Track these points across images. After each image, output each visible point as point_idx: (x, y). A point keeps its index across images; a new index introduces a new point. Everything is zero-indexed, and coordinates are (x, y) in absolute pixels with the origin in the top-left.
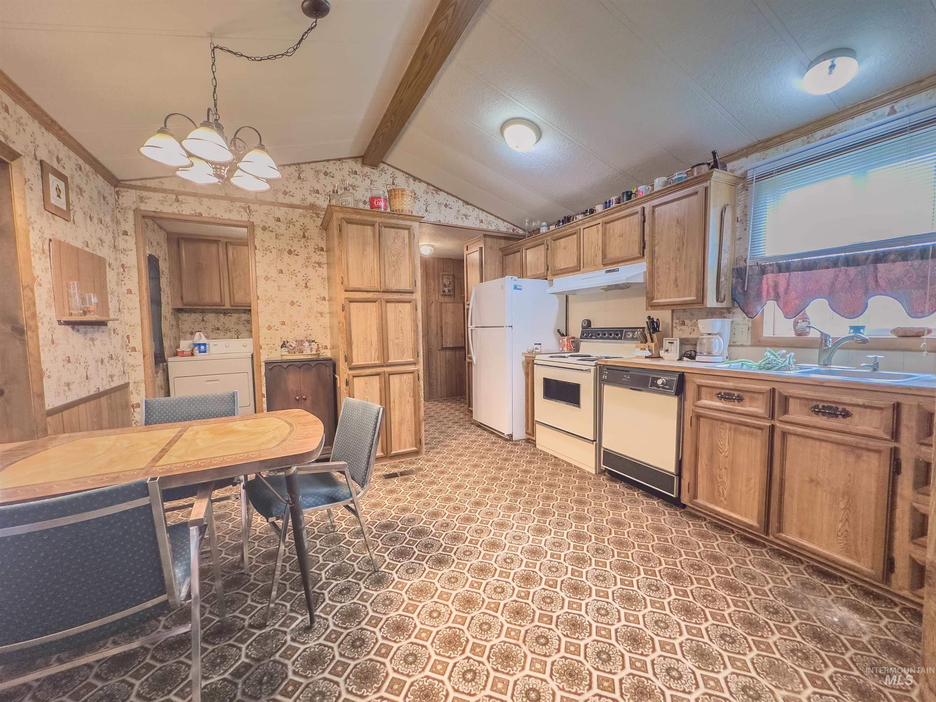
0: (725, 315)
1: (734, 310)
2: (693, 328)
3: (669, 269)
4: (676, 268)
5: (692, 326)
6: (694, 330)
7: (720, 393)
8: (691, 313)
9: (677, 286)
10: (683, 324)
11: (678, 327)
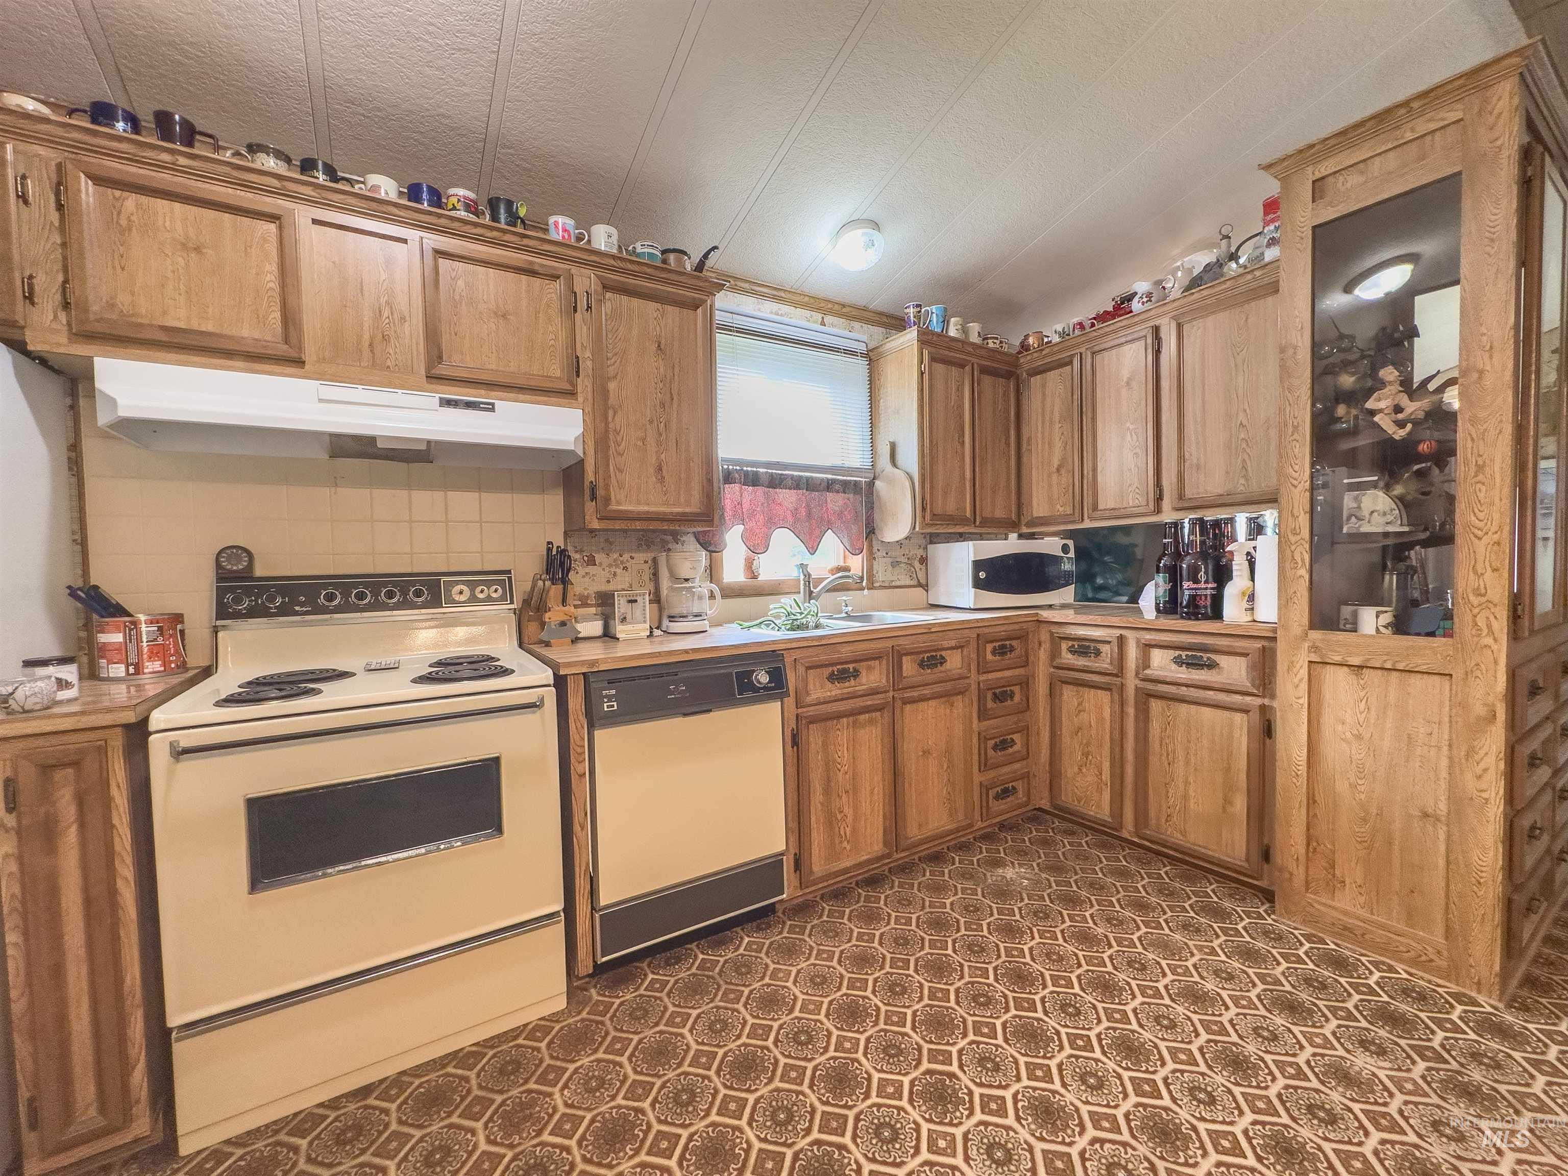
0: (670, 546)
1: (684, 538)
2: (613, 569)
3: (643, 440)
4: (659, 443)
5: (610, 566)
6: (615, 574)
7: (832, 674)
8: (607, 540)
9: (662, 480)
10: (591, 562)
11: (579, 569)
